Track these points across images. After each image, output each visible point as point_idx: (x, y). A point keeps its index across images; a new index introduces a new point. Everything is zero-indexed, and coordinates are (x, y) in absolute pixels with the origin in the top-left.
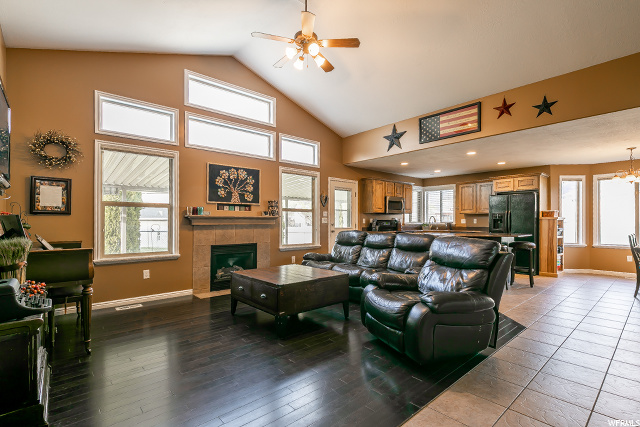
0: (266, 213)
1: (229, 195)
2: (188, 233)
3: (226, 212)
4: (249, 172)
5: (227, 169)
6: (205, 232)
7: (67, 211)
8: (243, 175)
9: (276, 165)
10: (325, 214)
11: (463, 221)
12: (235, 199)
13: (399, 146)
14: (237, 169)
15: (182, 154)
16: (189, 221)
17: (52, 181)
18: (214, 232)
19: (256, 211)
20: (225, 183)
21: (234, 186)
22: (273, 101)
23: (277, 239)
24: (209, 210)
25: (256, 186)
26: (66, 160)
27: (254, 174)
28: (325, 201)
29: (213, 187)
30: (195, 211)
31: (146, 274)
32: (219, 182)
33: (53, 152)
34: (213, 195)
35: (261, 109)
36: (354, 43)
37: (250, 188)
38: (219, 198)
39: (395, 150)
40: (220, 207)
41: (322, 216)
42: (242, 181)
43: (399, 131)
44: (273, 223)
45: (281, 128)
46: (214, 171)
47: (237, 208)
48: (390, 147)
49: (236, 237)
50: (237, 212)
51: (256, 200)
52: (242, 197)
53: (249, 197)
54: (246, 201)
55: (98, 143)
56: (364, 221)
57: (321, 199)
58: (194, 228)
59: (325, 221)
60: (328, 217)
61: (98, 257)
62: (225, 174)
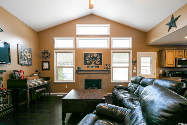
0: (104, 69)
1: (91, 63)
2: (77, 75)
3: (90, 68)
4: (98, 54)
5: (90, 54)
6: (83, 75)
7: (49, 69)
8: (95, 55)
10: (135, 68)
12: (93, 64)
13: (176, 27)
14: (93, 53)
16: (78, 72)
17: (46, 62)
18: (85, 75)
19: (101, 68)
20: (89, 59)
21: (93, 60)
22: (108, 25)
23: (110, 78)
25: (101, 59)
26: (48, 56)
27: (100, 55)
28: (135, 63)
29: (85, 61)
30: (78, 68)
31: (66, 87)
32: (87, 58)
33: (46, 55)
34: (85, 63)
37: (99, 60)
38: (88, 64)
39: (173, 29)
40: (88, 67)
41: (133, 69)
42: (95, 58)
43: (175, 17)
44: (108, 72)
45: (112, 35)
46: (85, 55)
47: (94, 67)
48: (170, 29)
49: (94, 77)
51: (101, 64)
52: (95, 63)
53: (98, 63)
54: (97, 64)
55: (55, 51)
56: (161, 71)
57: (132, 62)
58: (79, 74)
59: (134, 71)
60: (136, 70)
61: (56, 81)
62: (89, 56)
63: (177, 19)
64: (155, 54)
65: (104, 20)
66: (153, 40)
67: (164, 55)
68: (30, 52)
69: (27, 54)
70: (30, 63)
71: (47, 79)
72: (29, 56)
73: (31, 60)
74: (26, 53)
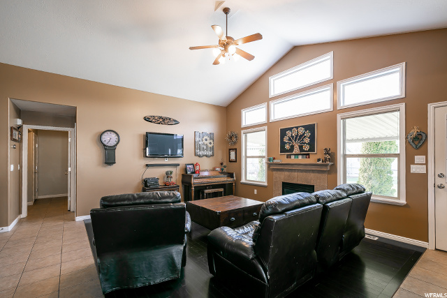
0: (319, 160)
1: (292, 148)
2: (271, 173)
3: (293, 160)
4: (307, 128)
5: (291, 129)
6: (279, 172)
8: (301, 131)
10: (419, 159)
12: (296, 150)
14: (297, 128)
16: (272, 167)
17: (233, 150)
18: (283, 173)
19: (312, 160)
20: (290, 139)
21: (295, 141)
22: (330, 56)
24: (282, 159)
25: (312, 138)
27: (311, 128)
29: (283, 144)
31: (256, 191)
32: (286, 139)
34: (283, 150)
37: (307, 140)
38: (287, 151)
40: (289, 157)
42: (301, 136)
46: (283, 132)
47: (300, 157)
50: (300, 159)
51: (312, 149)
52: (301, 148)
53: (306, 148)
54: (304, 151)
55: (242, 132)
57: (406, 138)
58: (273, 170)
59: (416, 169)
60: (426, 164)
61: (243, 180)
62: (289, 133)
68: (212, 138)
69: (207, 142)
70: (210, 153)
71: (231, 175)
72: (210, 143)
73: (212, 149)
74: (206, 140)
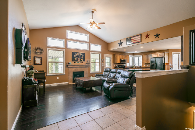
0: (86, 64)
1: (77, 60)
2: (67, 68)
3: (77, 64)
4: (82, 54)
5: (77, 53)
6: (71, 68)
7: (41, 64)
8: (81, 54)
9: (89, 52)
10: (103, 64)
11: (144, 66)
12: (79, 60)
13: (122, 46)
14: (79, 53)
15: (66, 50)
16: (67, 66)
17: (38, 57)
18: (73, 68)
19: (84, 63)
20: (76, 56)
21: (78, 57)
22: (88, 35)
23: (89, 70)
24: (72, 63)
25: (84, 57)
26: (41, 53)
27: (84, 54)
28: (103, 60)
29: (73, 58)
30: (69, 64)
31: (58, 78)
32: (75, 56)
33: (38, 51)
34: (73, 60)
35: (86, 38)
36: (104, 23)
37: (82, 58)
38: (75, 60)
39: (121, 47)
40: (75, 62)
41: (102, 64)
42: (80, 56)
44: (88, 66)
45: (91, 42)
46: (74, 54)
47: (79, 63)
48: (119, 46)
49: (79, 70)
50: (79, 64)
51: (84, 60)
52: (80, 60)
53: (82, 60)
54: (81, 61)
55: (48, 49)
56: (114, 65)
57: (101, 60)
58: (69, 67)
59: (103, 65)
61: (48, 74)
62: (76, 54)
63: (122, 42)
64: (112, 56)
65: (85, 31)
66: (112, 49)
67: (116, 57)
